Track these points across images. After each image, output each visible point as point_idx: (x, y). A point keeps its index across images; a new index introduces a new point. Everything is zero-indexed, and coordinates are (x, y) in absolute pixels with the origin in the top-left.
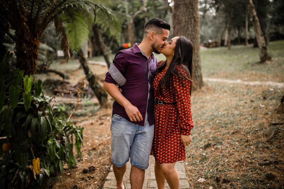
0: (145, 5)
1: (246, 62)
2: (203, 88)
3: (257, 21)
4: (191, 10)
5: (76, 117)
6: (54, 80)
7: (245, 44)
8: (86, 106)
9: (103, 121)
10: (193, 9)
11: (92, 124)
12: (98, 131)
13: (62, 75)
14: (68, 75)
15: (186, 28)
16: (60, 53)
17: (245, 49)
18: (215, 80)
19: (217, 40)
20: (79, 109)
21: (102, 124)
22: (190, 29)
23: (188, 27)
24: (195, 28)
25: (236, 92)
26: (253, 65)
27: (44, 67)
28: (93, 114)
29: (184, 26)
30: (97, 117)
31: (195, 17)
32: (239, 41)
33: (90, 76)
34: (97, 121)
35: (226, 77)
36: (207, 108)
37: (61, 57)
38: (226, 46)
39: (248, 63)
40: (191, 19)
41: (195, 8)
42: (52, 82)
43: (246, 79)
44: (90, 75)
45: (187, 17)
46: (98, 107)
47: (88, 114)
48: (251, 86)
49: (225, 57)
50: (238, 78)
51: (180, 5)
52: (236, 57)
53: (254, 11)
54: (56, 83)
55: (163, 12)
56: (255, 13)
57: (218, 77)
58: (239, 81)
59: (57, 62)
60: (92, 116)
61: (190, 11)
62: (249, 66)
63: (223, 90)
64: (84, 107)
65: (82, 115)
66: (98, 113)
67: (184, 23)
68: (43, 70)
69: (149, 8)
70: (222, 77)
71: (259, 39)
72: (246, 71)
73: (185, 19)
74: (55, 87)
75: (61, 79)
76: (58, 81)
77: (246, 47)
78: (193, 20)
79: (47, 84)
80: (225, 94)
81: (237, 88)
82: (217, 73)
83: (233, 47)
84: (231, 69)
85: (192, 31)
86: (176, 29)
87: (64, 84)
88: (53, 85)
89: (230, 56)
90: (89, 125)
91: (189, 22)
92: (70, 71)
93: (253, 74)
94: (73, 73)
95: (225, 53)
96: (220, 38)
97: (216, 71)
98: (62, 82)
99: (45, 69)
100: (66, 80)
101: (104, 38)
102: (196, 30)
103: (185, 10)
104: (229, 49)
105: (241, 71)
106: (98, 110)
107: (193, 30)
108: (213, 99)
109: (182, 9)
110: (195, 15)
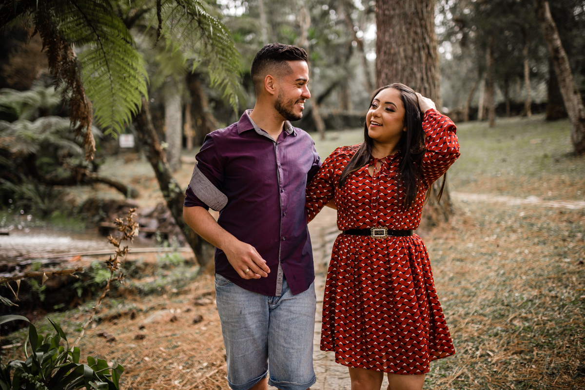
0: (306, 34)
1: (541, 153)
2: (454, 221)
3: (563, 58)
4: (419, 30)
5: (138, 298)
6: (103, 200)
7: (525, 115)
8: (165, 267)
9: (203, 310)
10: (424, 27)
11: (174, 320)
12: (185, 347)
13: (122, 189)
14: (138, 188)
15: (406, 74)
16: (126, 141)
17: (528, 124)
18: (474, 197)
19: (460, 108)
20: (147, 276)
21: (198, 320)
22: (419, 76)
23: (412, 70)
24: (429, 74)
25: (540, 230)
26: (557, 161)
27: (82, 171)
28: (181, 288)
29: (404, 69)
30: (191, 296)
31: (428, 47)
32: (508, 108)
33: (173, 195)
34: (188, 311)
35: (500, 191)
36: (476, 278)
37: (128, 150)
38: (484, 119)
39: (546, 156)
40: (419, 50)
41: (428, 25)
42: (100, 205)
43: (550, 194)
44: (173, 191)
45: (409, 48)
46: (196, 269)
47: (168, 287)
48: (571, 212)
49: (488, 143)
50: (529, 193)
51: (392, 17)
52: (512, 143)
53: (556, 36)
54: (110, 207)
55: (343, 51)
56: (558, 43)
57: (479, 190)
58: (533, 200)
59: (117, 159)
60: (177, 294)
61: (416, 33)
62: (550, 162)
63: (503, 224)
64: (160, 271)
65: (153, 292)
66: (193, 286)
67: (401, 62)
68: (79, 177)
69: (314, 41)
70: (490, 191)
71: (569, 100)
72: (544, 174)
73: (405, 51)
74: (105, 216)
75: (119, 197)
76: (113, 202)
77: (525, 120)
78: (423, 54)
79: (88, 210)
80: (513, 237)
81: (538, 218)
82: (475, 181)
83: (500, 121)
84: (508, 171)
85: (422, 79)
86: (383, 75)
87: (126, 210)
88: (101, 212)
89: (499, 141)
90: (166, 323)
91: (415, 59)
92: (143, 180)
93: (564, 182)
94: (148, 183)
95: (484, 134)
96: (466, 104)
97: (473, 177)
98: (121, 204)
99: (84, 175)
100: (130, 201)
101: (213, 104)
102: (433, 78)
103: (404, 30)
104: (492, 125)
105: (533, 175)
106: (193, 279)
107: (425, 77)
108: (484, 250)
109: (397, 28)
110: (428, 41)
